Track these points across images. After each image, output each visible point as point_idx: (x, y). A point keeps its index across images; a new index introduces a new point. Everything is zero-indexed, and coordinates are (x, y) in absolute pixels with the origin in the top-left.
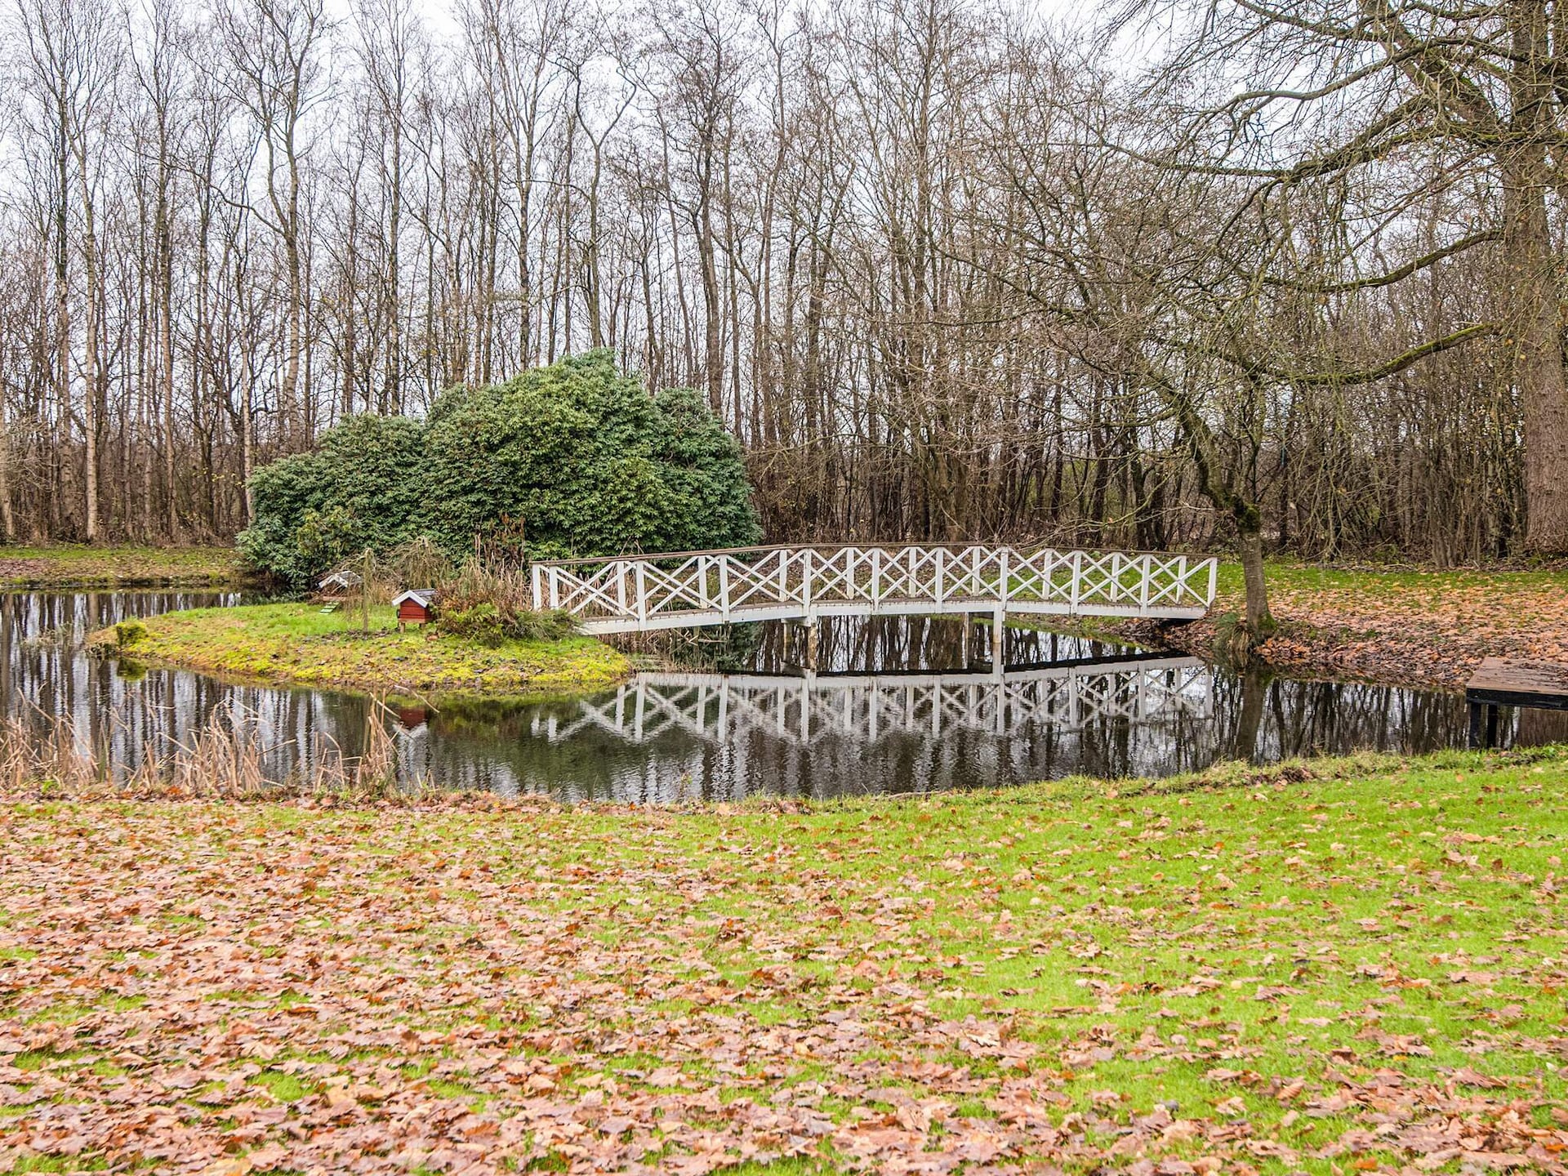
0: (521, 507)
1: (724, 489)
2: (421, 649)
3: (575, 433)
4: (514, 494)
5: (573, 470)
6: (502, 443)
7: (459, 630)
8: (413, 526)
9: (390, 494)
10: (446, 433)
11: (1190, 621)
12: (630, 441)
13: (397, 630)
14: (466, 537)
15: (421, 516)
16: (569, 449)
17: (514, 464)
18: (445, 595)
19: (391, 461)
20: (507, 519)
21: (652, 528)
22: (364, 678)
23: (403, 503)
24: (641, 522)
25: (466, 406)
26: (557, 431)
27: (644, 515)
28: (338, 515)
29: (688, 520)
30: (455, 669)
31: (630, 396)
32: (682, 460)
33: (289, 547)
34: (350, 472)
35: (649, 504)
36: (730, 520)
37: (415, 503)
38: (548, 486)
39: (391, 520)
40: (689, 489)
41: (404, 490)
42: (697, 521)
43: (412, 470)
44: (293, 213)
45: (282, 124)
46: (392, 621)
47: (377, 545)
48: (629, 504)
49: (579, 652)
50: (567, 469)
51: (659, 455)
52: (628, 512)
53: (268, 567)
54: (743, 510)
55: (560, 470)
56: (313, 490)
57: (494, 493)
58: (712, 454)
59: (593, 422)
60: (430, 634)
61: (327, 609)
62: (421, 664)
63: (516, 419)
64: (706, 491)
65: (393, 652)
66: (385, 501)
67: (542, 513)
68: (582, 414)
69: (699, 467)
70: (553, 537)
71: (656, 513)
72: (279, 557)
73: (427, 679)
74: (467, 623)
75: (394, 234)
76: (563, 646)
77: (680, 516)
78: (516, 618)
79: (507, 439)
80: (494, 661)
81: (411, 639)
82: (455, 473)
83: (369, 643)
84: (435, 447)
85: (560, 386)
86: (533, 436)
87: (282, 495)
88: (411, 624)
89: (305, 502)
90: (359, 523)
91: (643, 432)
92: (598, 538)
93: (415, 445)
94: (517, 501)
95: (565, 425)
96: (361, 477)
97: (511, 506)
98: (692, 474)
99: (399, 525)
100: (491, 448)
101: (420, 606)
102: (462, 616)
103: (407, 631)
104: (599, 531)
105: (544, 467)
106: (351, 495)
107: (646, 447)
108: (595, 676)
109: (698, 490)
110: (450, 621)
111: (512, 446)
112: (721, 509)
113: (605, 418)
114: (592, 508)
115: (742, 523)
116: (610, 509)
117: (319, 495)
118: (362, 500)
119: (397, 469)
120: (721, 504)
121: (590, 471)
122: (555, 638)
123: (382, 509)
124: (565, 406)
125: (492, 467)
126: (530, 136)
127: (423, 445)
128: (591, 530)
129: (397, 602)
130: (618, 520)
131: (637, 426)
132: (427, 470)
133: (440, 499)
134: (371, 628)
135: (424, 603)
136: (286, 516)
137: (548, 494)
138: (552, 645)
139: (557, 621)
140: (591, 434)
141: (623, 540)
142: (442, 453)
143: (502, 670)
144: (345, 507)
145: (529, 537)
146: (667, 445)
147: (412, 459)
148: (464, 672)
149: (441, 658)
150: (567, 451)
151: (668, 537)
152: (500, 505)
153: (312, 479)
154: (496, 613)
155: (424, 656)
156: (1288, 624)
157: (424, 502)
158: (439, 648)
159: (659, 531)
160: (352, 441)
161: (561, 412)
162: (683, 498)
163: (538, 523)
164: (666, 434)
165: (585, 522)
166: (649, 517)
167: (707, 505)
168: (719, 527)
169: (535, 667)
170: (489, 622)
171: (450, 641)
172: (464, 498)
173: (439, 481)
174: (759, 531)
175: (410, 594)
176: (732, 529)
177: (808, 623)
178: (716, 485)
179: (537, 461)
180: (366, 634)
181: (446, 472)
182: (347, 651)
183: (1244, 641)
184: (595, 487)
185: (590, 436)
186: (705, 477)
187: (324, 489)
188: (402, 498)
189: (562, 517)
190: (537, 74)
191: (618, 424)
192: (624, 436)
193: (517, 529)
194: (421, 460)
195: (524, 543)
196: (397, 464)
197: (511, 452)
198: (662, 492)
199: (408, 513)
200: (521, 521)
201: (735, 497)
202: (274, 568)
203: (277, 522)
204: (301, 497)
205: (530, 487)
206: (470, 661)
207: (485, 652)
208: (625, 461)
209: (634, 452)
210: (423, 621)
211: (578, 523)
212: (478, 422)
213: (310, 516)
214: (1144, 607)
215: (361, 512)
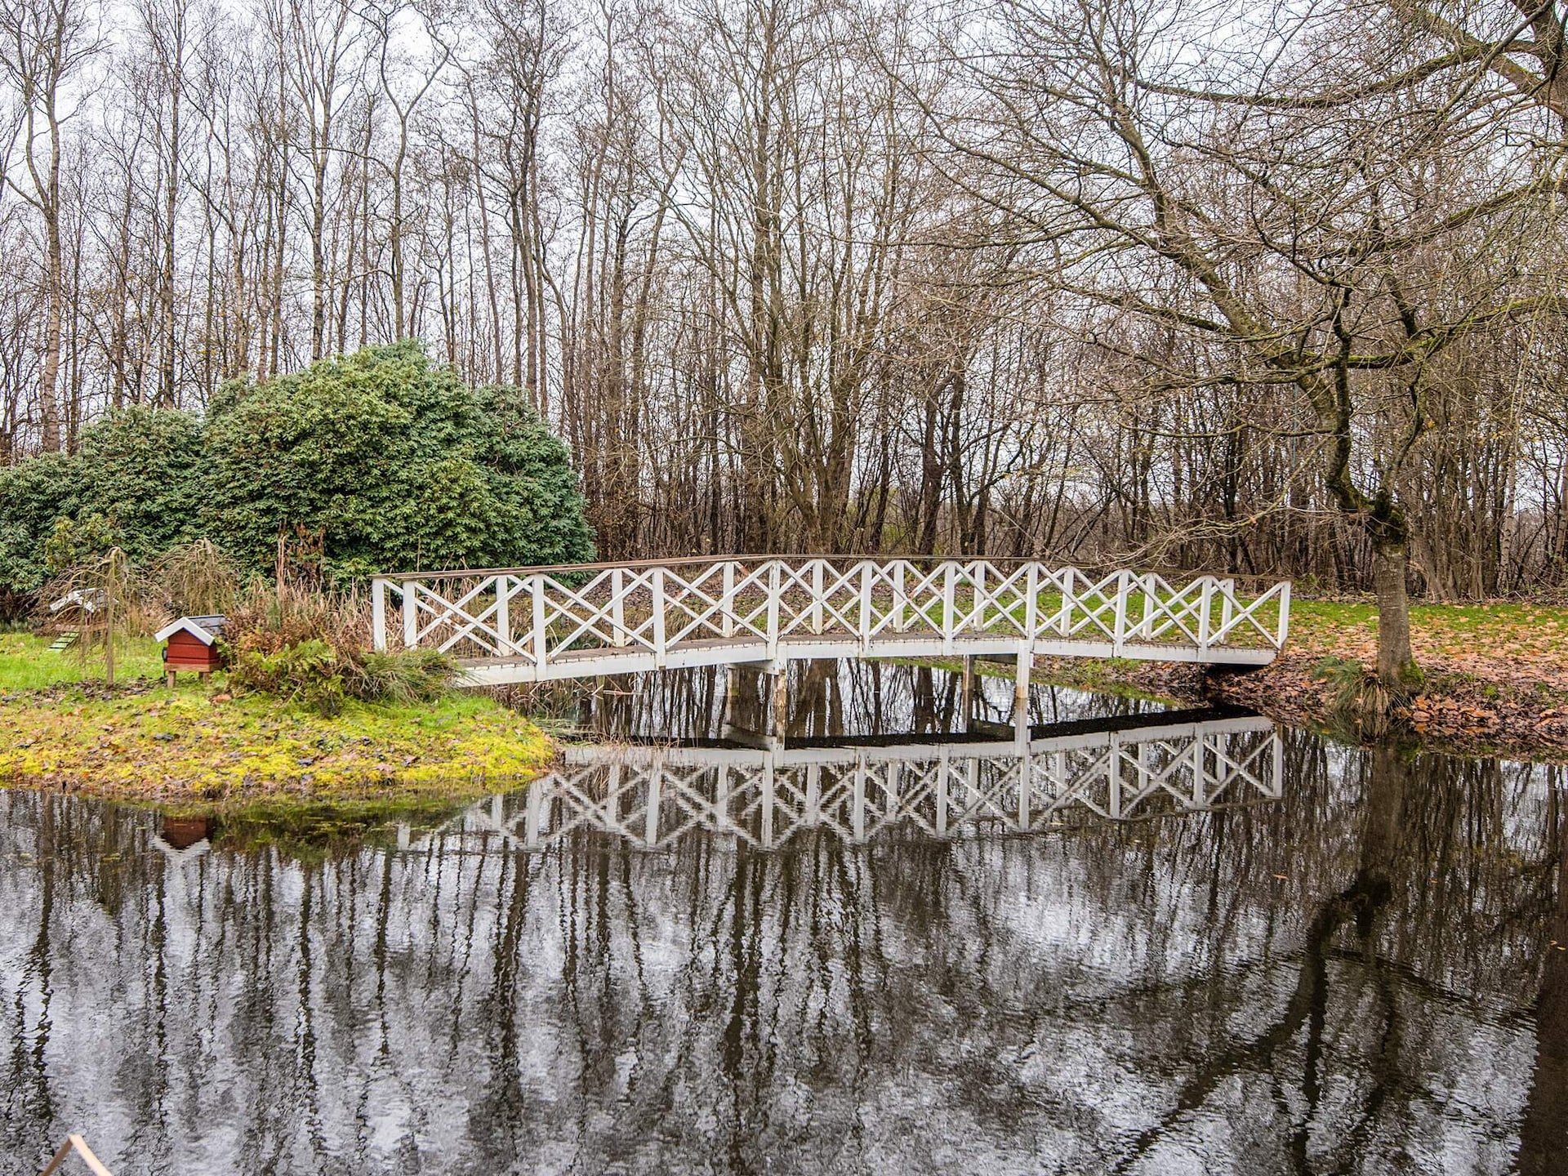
0: (320, 516)
1: (557, 500)
2: (204, 720)
3: (385, 428)
4: (312, 501)
5: (383, 474)
6: (296, 441)
7: (267, 685)
8: (188, 538)
9: (160, 500)
10: (230, 427)
11: (1261, 667)
12: (449, 441)
13: (163, 681)
14: (253, 552)
15: (198, 526)
16: (378, 449)
17: (312, 464)
18: (242, 624)
19: (162, 461)
20: (303, 531)
21: (477, 544)
22: (99, 775)
23: (176, 510)
24: (464, 536)
25: (254, 398)
26: (365, 427)
27: (468, 529)
28: (96, 523)
29: (517, 535)
30: (263, 758)
31: (448, 389)
32: (508, 465)
33: (35, 562)
34: (113, 474)
35: (473, 515)
36: (564, 536)
37: (191, 512)
38: (352, 492)
39: (161, 531)
40: (518, 499)
41: (178, 496)
42: (527, 537)
43: (187, 473)
44: (54, 185)
45: (43, 85)
46: (155, 665)
47: (143, 561)
48: (451, 515)
49: (472, 725)
50: (376, 472)
51: (483, 459)
52: (449, 524)
53: (9, 586)
54: (578, 525)
55: (368, 473)
56: (67, 494)
57: (287, 499)
58: (542, 459)
59: (406, 417)
60: (219, 691)
61: (60, 644)
62: (204, 747)
63: (315, 411)
64: (538, 502)
65: (153, 725)
66: (155, 508)
67: (346, 524)
68: (394, 407)
69: (529, 474)
70: (359, 553)
71: (482, 526)
72: (22, 574)
73: (213, 779)
74: (281, 672)
75: (171, 212)
76: (446, 713)
77: (507, 531)
78: (364, 664)
79: (304, 435)
80: (331, 741)
81: (188, 702)
82: (239, 475)
83: (113, 705)
84: (216, 445)
85: (367, 374)
86: (336, 432)
87: (30, 500)
88: (185, 671)
89: (58, 509)
90: (122, 534)
91: (463, 431)
92: (412, 555)
93: (193, 444)
94: (316, 509)
95: (374, 419)
96: (126, 479)
97: (307, 515)
98: (519, 481)
99: (170, 537)
100: (285, 446)
101: (201, 643)
102: (272, 661)
103: (180, 684)
104: (414, 546)
105: (348, 468)
106: (113, 501)
107: (468, 447)
108: (505, 769)
109: (527, 501)
110: (251, 670)
111: (310, 443)
112: (554, 523)
113: (420, 412)
114: (406, 518)
115: (577, 540)
116: (427, 521)
117: (74, 500)
118: (127, 506)
119: (170, 471)
120: (553, 517)
121: (403, 475)
122: (427, 698)
123: (151, 518)
124: (374, 396)
125: (285, 467)
126: (327, 105)
127: (202, 443)
128: (404, 546)
129: (162, 636)
130: (437, 534)
131: (457, 424)
132: (206, 472)
133: (221, 506)
134: (120, 675)
135: (207, 638)
136: (35, 526)
137: (353, 501)
138: (423, 710)
139: (427, 669)
140: (404, 430)
141: (442, 557)
142: (224, 451)
143: (346, 759)
144: (105, 515)
145: (330, 553)
146: (491, 447)
147: (188, 459)
148: (279, 764)
149: (239, 736)
150: (375, 449)
151: (493, 553)
152: (293, 513)
153: (66, 481)
154: (330, 656)
155: (208, 731)
156: (1442, 676)
157: (202, 510)
158: (235, 717)
159: (485, 547)
160: (116, 437)
161: (370, 403)
162: (511, 508)
163: (341, 535)
164: (489, 435)
165: (398, 535)
166: (473, 531)
167: (537, 518)
168: (552, 545)
169: (403, 752)
170: (319, 672)
171: (255, 704)
172: (251, 506)
173: (220, 485)
174: (593, 549)
175: (185, 623)
176: (566, 547)
177: (774, 669)
178: (548, 496)
179: (341, 461)
180: (110, 688)
181: (230, 474)
182: (74, 721)
183: (1382, 700)
184: (409, 494)
185: (403, 434)
186: (535, 485)
187: (80, 495)
188: (175, 505)
189: (370, 529)
190: (336, 35)
191: (434, 421)
192: (442, 435)
193: (315, 543)
194: (199, 461)
195: (324, 560)
196: (171, 466)
197: (307, 451)
198: (487, 501)
199: (183, 523)
200: (319, 533)
201: (569, 510)
202: (16, 587)
203: (22, 531)
204: (53, 503)
205: (330, 492)
206: (288, 743)
207: (315, 725)
208: (445, 463)
209: (455, 454)
210: (205, 668)
211: (389, 536)
212: (269, 416)
213: (62, 523)
214: (1203, 648)
215: (125, 521)
